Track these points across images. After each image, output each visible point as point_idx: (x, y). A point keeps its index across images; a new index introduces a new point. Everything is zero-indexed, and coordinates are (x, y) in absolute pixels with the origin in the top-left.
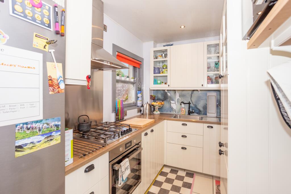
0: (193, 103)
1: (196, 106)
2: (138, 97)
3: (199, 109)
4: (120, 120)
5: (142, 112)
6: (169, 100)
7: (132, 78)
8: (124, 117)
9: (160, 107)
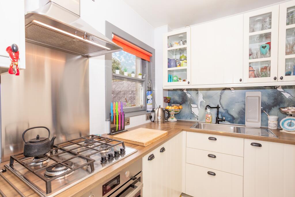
0: (223, 107)
1: (227, 111)
2: (148, 100)
3: (232, 116)
4: (118, 130)
5: (153, 119)
6: (188, 103)
7: (140, 75)
8: (125, 126)
9: (176, 113)
